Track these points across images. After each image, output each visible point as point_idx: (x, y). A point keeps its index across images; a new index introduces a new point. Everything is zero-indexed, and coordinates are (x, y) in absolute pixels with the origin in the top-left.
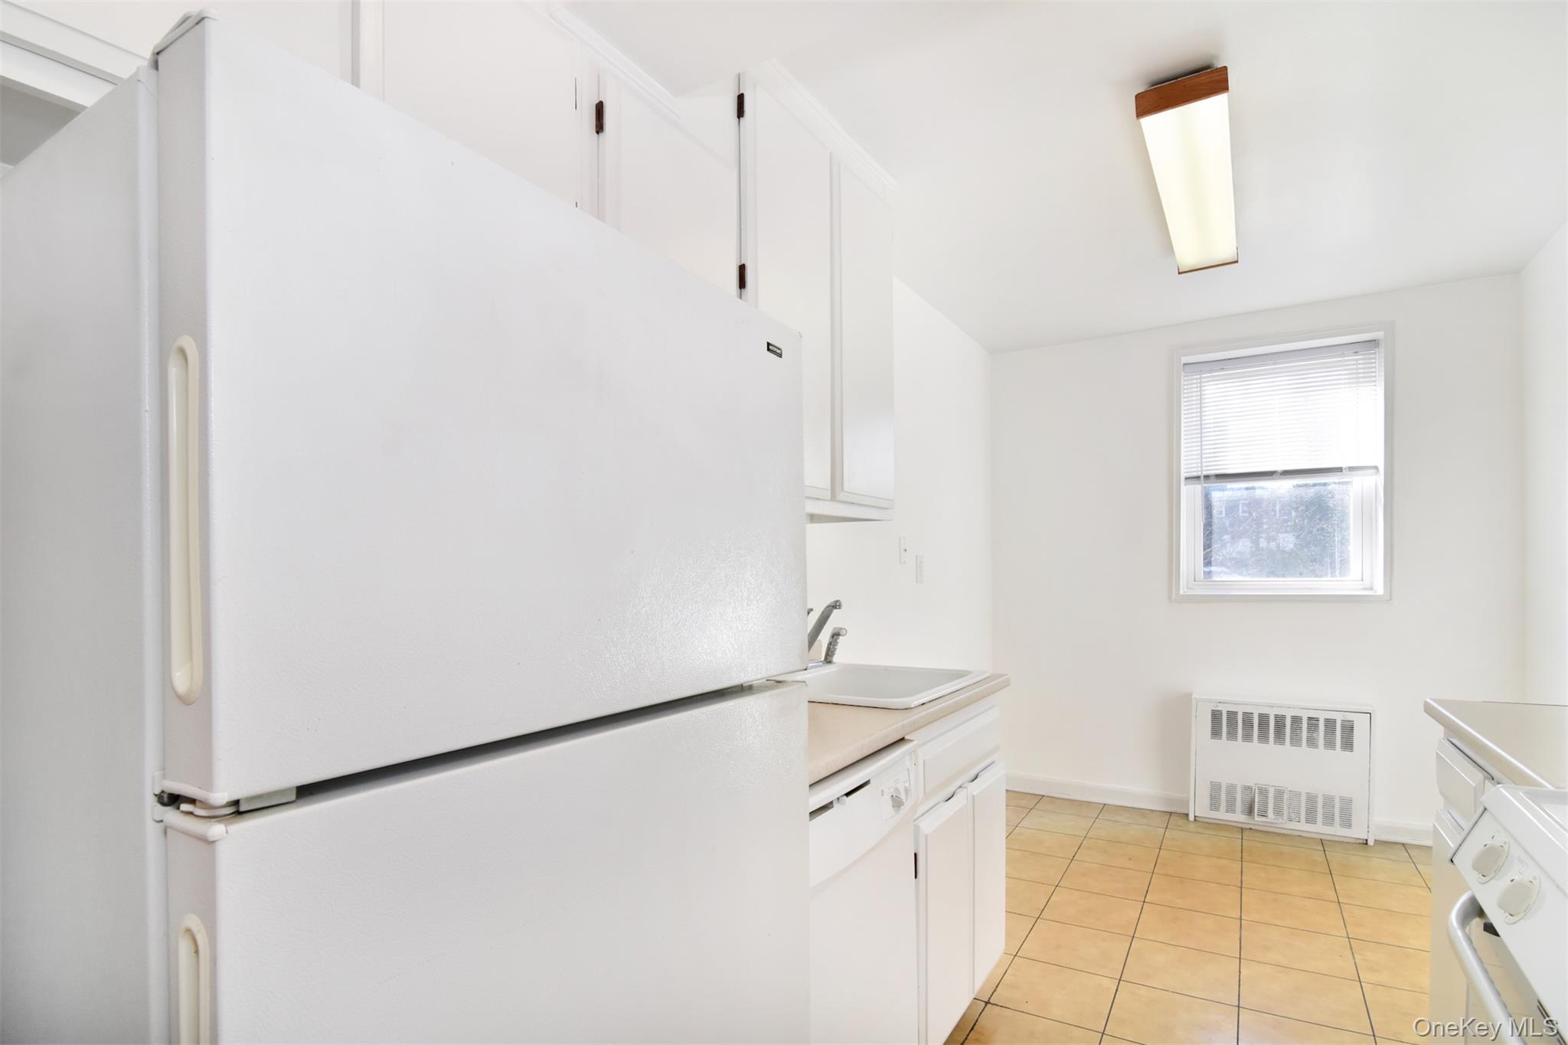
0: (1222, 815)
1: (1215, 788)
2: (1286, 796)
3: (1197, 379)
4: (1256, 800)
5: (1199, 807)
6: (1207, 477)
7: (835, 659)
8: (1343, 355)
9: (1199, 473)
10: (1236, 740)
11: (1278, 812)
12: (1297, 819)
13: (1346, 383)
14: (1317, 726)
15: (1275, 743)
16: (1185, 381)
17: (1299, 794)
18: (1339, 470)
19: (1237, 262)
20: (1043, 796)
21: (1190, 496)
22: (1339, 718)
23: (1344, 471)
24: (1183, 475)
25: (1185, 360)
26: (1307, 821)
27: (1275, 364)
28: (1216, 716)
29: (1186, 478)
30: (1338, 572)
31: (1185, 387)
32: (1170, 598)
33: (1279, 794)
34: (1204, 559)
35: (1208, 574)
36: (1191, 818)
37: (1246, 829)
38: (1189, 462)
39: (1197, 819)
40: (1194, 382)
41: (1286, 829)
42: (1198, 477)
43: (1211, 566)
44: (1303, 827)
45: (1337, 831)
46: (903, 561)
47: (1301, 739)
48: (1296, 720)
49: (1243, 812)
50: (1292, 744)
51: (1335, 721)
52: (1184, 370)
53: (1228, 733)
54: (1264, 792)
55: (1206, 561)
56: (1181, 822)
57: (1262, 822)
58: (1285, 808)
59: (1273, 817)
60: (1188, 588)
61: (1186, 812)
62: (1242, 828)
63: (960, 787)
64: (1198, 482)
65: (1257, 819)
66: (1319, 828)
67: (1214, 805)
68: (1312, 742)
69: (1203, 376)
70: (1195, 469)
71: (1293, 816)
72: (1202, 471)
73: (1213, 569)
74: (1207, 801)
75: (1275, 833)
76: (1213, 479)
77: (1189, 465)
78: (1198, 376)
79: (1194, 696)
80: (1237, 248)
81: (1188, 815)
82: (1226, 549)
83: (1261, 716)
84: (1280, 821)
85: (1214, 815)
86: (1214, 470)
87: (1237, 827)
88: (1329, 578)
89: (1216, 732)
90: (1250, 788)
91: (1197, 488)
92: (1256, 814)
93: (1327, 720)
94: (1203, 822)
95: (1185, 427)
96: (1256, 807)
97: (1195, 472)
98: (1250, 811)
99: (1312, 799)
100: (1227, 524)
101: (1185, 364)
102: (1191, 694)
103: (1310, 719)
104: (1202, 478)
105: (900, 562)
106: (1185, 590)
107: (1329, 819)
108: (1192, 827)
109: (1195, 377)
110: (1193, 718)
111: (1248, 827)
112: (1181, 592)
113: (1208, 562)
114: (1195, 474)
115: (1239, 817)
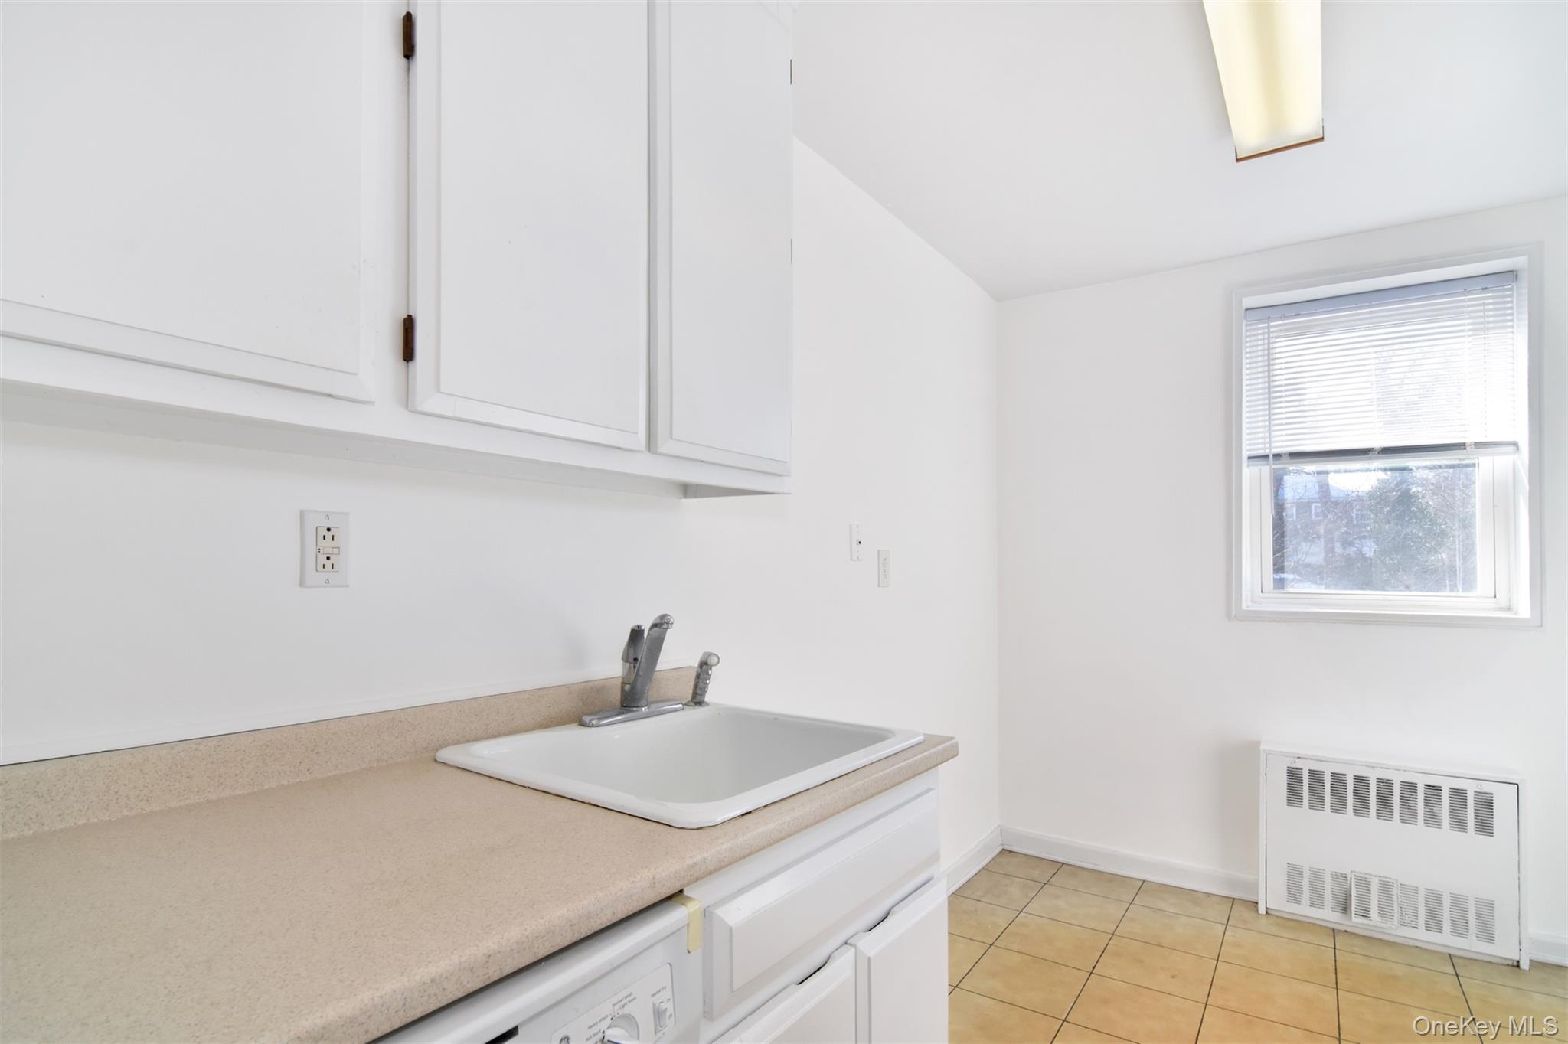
0: (1304, 909)
1: (1294, 873)
2: (1395, 892)
3: (1263, 328)
4: (1354, 893)
5: (1274, 896)
6: (1277, 456)
7: (708, 698)
8: (1465, 292)
9: (1267, 452)
10: (1322, 809)
11: (1386, 913)
12: (1413, 924)
13: (1469, 330)
14: (1439, 797)
15: (1379, 816)
16: (1247, 331)
17: (1414, 890)
18: (1462, 446)
19: (1322, 139)
20: (1063, 864)
21: (1254, 479)
22: (1471, 788)
23: (1468, 448)
24: (1245, 454)
25: (1249, 302)
26: (1429, 928)
27: (1370, 306)
28: (1293, 775)
29: (1249, 458)
30: (1460, 587)
31: (1248, 339)
32: (1229, 616)
33: (1386, 887)
34: (1274, 565)
35: (1280, 584)
36: (1262, 909)
37: (1340, 931)
38: (1253, 436)
39: (1269, 911)
40: (1260, 332)
41: (1397, 936)
42: (1266, 457)
43: (1283, 573)
44: (1421, 935)
45: (1471, 944)
46: (855, 558)
47: (1415, 814)
48: (1408, 788)
49: (1334, 909)
50: (1403, 820)
51: (1464, 792)
52: (1246, 317)
53: (1311, 800)
54: (1363, 883)
55: (1276, 567)
56: (1247, 914)
57: (1363, 924)
58: (1396, 908)
59: (1379, 919)
60: (1252, 601)
61: (1254, 899)
62: (1334, 930)
63: (846, 943)
64: (1264, 462)
65: (1356, 920)
66: (1445, 939)
67: (1294, 895)
68: (1432, 820)
69: (1272, 324)
70: (1262, 446)
71: (1407, 919)
72: (1270, 448)
73: (1285, 576)
74: (1283, 890)
75: (1381, 940)
76: (1285, 459)
77: (1251, 441)
78: (1266, 325)
79: (1262, 747)
80: (1323, 120)
81: (1257, 903)
82: (1297, 555)
83: (1357, 778)
84: (1389, 924)
85: (1293, 909)
86: (1287, 446)
87: (1328, 928)
88: (1448, 594)
89: (1294, 798)
90: (1344, 877)
91: (1265, 470)
92: (1353, 913)
93: (1453, 791)
94: (1278, 917)
95: (1247, 391)
96: (1353, 903)
97: (1261, 449)
98: (1345, 907)
99: (1434, 900)
100: (1299, 527)
101: (1247, 310)
102: (1259, 743)
103: (1428, 786)
104: (1271, 457)
105: (851, 559)
106: (1250, 604)
107: (1460, 927)
108: (1264, 921)
109: (1260, 326)
110: (1262, 778)
111: (1344, 929)
112: (1244, 607)
113: (1279, 568)
114: (1261, 452)
115: (1328, 915)
